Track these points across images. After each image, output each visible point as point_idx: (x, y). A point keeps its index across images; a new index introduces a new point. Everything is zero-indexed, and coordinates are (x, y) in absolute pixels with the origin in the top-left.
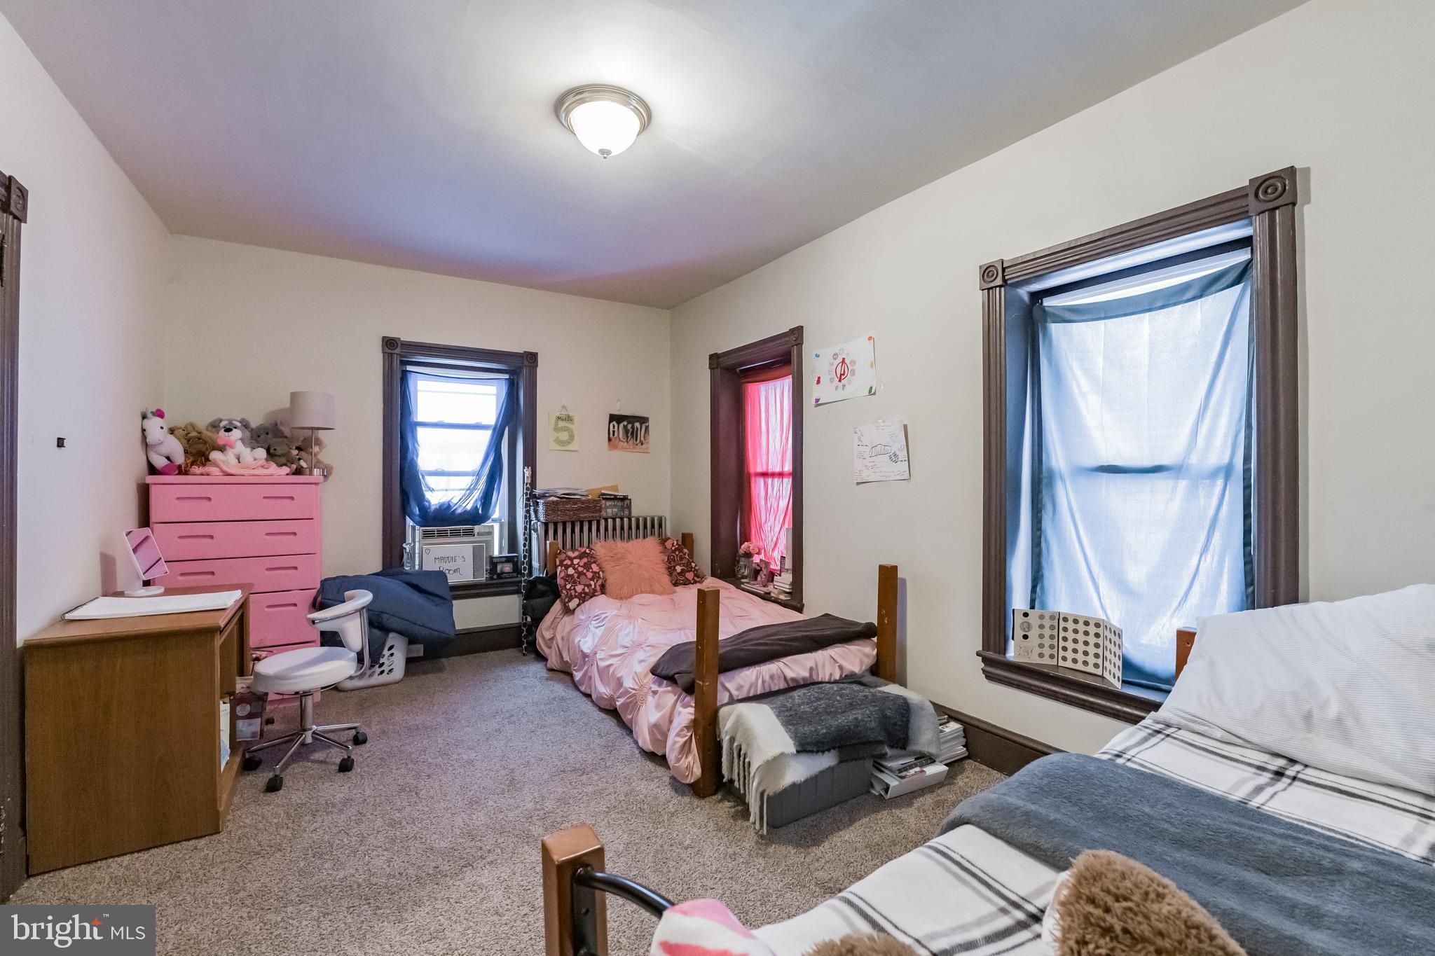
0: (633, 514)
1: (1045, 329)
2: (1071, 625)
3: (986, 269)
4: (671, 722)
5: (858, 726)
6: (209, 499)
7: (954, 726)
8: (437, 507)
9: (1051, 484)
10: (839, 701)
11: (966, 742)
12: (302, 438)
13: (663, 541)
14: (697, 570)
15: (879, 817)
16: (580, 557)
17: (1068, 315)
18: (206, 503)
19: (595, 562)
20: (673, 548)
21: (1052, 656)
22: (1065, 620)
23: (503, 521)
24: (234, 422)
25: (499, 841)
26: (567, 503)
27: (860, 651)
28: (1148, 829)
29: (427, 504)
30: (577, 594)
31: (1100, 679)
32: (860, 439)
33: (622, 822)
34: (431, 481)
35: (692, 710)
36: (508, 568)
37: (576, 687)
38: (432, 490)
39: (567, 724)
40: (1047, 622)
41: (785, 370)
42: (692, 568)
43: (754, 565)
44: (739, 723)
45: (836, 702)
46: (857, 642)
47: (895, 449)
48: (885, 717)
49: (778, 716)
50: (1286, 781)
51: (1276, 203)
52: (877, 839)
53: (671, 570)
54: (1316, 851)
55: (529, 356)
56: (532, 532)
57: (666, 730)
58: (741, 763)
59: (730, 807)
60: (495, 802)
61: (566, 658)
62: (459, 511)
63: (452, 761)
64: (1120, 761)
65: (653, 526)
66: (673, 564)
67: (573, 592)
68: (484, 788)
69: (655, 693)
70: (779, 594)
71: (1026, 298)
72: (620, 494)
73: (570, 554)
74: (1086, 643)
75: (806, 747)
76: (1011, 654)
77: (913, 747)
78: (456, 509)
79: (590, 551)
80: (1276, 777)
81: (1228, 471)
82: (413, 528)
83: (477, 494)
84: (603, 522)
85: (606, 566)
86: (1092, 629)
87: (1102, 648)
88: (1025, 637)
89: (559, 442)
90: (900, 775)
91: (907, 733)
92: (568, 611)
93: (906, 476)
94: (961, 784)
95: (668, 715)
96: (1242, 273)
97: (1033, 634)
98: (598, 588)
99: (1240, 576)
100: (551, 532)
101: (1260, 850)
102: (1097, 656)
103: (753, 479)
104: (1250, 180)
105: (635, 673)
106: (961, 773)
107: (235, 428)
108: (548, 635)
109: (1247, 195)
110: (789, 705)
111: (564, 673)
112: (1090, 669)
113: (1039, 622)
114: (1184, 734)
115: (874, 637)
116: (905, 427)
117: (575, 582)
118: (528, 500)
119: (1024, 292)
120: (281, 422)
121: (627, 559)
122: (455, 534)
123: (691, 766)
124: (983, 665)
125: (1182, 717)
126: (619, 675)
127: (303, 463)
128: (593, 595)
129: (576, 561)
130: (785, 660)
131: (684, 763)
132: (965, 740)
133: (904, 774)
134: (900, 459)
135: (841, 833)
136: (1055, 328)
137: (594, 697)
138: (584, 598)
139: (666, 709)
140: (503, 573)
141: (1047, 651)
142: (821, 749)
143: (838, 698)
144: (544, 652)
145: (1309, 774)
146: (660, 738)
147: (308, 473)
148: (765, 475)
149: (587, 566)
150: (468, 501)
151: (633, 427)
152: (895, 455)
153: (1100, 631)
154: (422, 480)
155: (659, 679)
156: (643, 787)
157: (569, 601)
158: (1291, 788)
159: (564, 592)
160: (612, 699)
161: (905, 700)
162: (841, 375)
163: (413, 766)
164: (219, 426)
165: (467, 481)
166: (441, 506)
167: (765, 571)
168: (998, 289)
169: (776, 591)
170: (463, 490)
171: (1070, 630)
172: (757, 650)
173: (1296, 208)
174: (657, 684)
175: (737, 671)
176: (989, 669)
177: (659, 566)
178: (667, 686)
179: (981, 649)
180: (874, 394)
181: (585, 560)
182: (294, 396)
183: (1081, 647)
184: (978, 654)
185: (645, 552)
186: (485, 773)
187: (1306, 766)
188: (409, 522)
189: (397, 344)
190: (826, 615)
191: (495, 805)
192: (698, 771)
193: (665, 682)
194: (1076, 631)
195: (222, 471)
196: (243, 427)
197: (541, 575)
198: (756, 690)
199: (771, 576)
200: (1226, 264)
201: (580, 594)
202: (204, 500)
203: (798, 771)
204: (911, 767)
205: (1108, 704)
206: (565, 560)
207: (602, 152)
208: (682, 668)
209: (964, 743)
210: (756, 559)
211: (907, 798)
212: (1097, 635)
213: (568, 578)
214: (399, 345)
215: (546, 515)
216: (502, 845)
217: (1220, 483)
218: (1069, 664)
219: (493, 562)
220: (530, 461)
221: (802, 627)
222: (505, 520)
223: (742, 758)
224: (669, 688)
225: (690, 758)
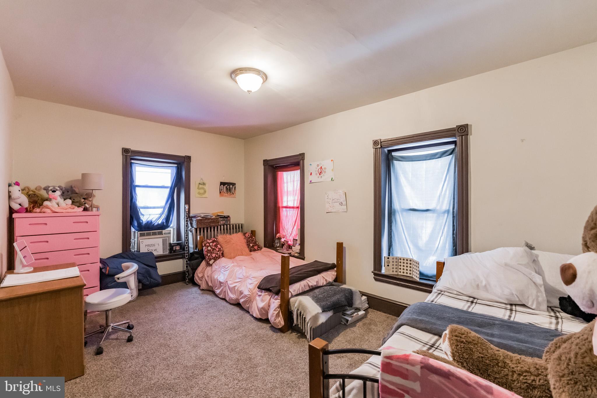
0: (231, 223)
1: (393, 163)
2: (402, 261)
3: (375, 141)
4: (269, 306)
5: (339, 301)
6: (46, 224)
7: (364, 298)
8: (146, 222)
9: (394, 215)
10: (331, 292)
11: (368, 303)
12: (85, 194)
13: (245, 234)
14: (259, 245)
15: (347, 331)
16: (213, 242)
17: (400, 159)
18: (45, 226)
19: (219, 244)
20: (249, 237)
21: (396, 271)
22: (400, 259)
23: (174, 227)
24: (56, 187)
25: (213, 359)
26: (206, 220)
27: (331, 274)
28: (450, 320)
29: (141, 221)
30: (213, 258)
31: (411, 278)
32: (328, 196)
33: (258, 345)
34: (142, 211)
35: (279, 301)
36: (178, 248)
37: (217, 296)
38: (143, 215)
39: (219, 311)
40: (395, 260)
41: (297, 167)
42: (256, 244)
43: (282, 243)
44: (300, 304)
45: (330, 293)
46: (330, 270)
47: (342, 200)
48: (346, 296)
49: (313, 300)
50: (474, 304)
51: (463, 134)
52: (349, 339)
53: (248, 245)
54: (488, 320)
55: (187, 158)
56: (189, 232)
57: (267, 309)
58: (301, 318)
59: (296, 335)
60: (204, 345)
61: (210, 284)
62: (156, 224)
63: (177, 331)
64: (433, 303)
65: (239, 228)
66: (249, 243)
67: (211, 257)
68: (197, 340)
69: (260, 296)
70: (295, 253)
71: (387, 152)
72: (225, 214)
73: (208, 241)
74: (407, 267)
75: (324, 310)
76: (383, 271)
77: (354, 306)
78: (154, 223)
79: (216, 239)
80: (472, 303)
81: (448, 211)
82: (135, 232)
83: (164, 216)
84: (219, 227)
85: (223, 245)
86: (409, 262)
87: (412, 268)
88: (388, 266)
89: (199, 193)
90: (351, 316)
91: (352, 302)
92: (208, 265)
93: (346, 210)
94: (369, 317)
95: (268, 303)
96: (452, 152)
97: (390, 264)
98: (221, 254)
99: (452, 244)
100: (198, 232)
101: (477, 322)
102: (410, 270)
103: (281, 209)
104: (456, 126)
105: (249, 288)
106: (368, 313)
107: (57, 190)
108: (200, 275)
109: (455, 130)
110: (315, 296)
111: (210, 291)
112: (408, 275)
113: (392, 260)
114: (446, 293)
115: (335, 268)
116: (345, 193)
117: (211, 253)
118: (187, 218)
119: (386, 150)
120: (74, 186)
121: (232, 242)
122: (154, 234)
123: (280, 322)
124: (374, 276)
125: (445, 289)
126: (240, 290)
127: (87, 206)
128: (219, 258)
129: (211, 244)
130: (308, 279)
131: (277, 321)
132: (368, 302)
133: (352, 316)
134: (343, 204)
135: (337, 338)
136: (395, 162)
137: (227, 299)
138: (216, 259)
139: (267, 301)
140: (176, 250)
141: (395, 270)
142: (329, 310)
143: (330, 291)
144: (199, 283)
145: (479, 301)
146: (264, 312)
147: (90, 210)
148: (286, 207)
149: (216, 246)
150: (159, 220)
151: (229, 187)
152: (341, 203)
153: (411, 262)
154: (139, 211)
155: (261, 290)
156: (260, 331)
157: (210, 261)
158: (476, 306)
159: (207, 257)
160: (237, 299)
161: (351, 290)
162: (320, 173)
163: (161, 336)
164: (48, 189)
165: (160, 211)
166: (148, 222)
167: (286, 245)
168: (379, 149)
169: (294, 253)
170: (158, 214)
171: (402, 263)
172: (299, 276)
173: (468, 136)
174: (260, 292)
175: (293, 285)
176: (376, 277)
177: (244, 244)
178: (265, 293)
179: (373, 270)
180: (333, 180)
181: (215, 243)
182: (84, 175)
183: (405, 268)
184: (372, 272)
185: (238, 239)
186: (194, 334)
187: (478, 299)
188: (133, 230)
189: (129, 151)
190: (316, 261)
191: (205, 346)
192: (283, 323)
193: (263, 291)
194: (404, 263)
195: (52, 211)
196: (61, 190)
197: (196, 250)
198: (300, 291)
199: (290, 247)
200: (448, 148)
201: (214, 257)
202: (43, 225)
203: (323, 318)
204: (354, 313)
205: (415, 286)
206: (207, 244)
207: (248, 91)
208: (273, 285)
209: (367, 303)
210: (283, 240)
211: (354, 324)
212: (410, 264)
213: (208, 251)
214: (130, 151)
215: (197, 225)
216: (216, 361)
217: (446, 215)
218: (402, 274)
219: (171, 246)
220: (188, 201)
221: (308, 266)
222: (175, 227)
223: (301, 316)
224: (267, 293)
225: (279, 319)
